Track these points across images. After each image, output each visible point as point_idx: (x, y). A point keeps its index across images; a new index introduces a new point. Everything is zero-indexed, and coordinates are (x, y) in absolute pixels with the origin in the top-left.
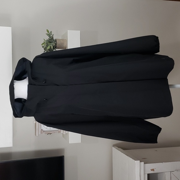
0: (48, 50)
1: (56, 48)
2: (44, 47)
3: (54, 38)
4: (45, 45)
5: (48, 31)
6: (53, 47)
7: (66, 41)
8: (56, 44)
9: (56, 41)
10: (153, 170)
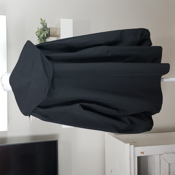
0: (41, 38)
1: (49, 36)
2: (38, 35)
3: (48, 27)
4: (39, 33)
5: (42, 20)
6: (47, 35)
7: (59, 29)
8: (49, 32)
9: (49, 29)
10: (142, 153)
